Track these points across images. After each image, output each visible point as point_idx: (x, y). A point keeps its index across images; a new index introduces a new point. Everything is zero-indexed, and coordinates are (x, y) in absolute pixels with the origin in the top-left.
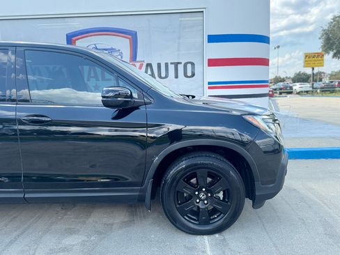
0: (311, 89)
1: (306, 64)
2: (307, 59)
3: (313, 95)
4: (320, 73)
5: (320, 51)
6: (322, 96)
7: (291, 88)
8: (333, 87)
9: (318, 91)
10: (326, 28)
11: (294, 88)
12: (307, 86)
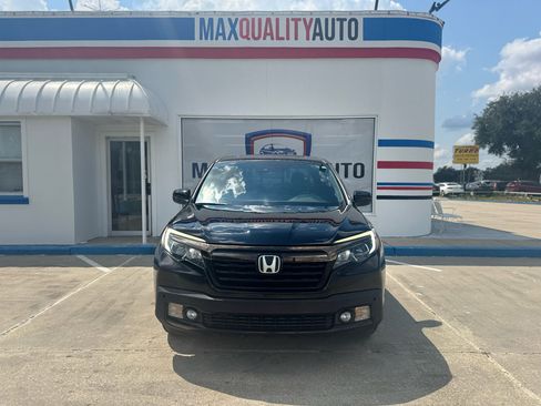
0: (462, 191)
1: (457, 159)
2: (458, 153)
3: (466, 199)
4: (472, 170)
5: (473, 144)
6: (477, 200)
7: (438, 188)
8: (491, 189)
9: (472, 193)
10: (480, 115)
11: (441, 188)
12: (457, 187)
